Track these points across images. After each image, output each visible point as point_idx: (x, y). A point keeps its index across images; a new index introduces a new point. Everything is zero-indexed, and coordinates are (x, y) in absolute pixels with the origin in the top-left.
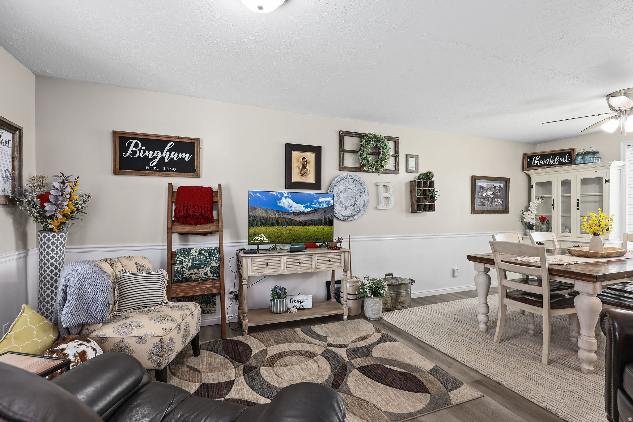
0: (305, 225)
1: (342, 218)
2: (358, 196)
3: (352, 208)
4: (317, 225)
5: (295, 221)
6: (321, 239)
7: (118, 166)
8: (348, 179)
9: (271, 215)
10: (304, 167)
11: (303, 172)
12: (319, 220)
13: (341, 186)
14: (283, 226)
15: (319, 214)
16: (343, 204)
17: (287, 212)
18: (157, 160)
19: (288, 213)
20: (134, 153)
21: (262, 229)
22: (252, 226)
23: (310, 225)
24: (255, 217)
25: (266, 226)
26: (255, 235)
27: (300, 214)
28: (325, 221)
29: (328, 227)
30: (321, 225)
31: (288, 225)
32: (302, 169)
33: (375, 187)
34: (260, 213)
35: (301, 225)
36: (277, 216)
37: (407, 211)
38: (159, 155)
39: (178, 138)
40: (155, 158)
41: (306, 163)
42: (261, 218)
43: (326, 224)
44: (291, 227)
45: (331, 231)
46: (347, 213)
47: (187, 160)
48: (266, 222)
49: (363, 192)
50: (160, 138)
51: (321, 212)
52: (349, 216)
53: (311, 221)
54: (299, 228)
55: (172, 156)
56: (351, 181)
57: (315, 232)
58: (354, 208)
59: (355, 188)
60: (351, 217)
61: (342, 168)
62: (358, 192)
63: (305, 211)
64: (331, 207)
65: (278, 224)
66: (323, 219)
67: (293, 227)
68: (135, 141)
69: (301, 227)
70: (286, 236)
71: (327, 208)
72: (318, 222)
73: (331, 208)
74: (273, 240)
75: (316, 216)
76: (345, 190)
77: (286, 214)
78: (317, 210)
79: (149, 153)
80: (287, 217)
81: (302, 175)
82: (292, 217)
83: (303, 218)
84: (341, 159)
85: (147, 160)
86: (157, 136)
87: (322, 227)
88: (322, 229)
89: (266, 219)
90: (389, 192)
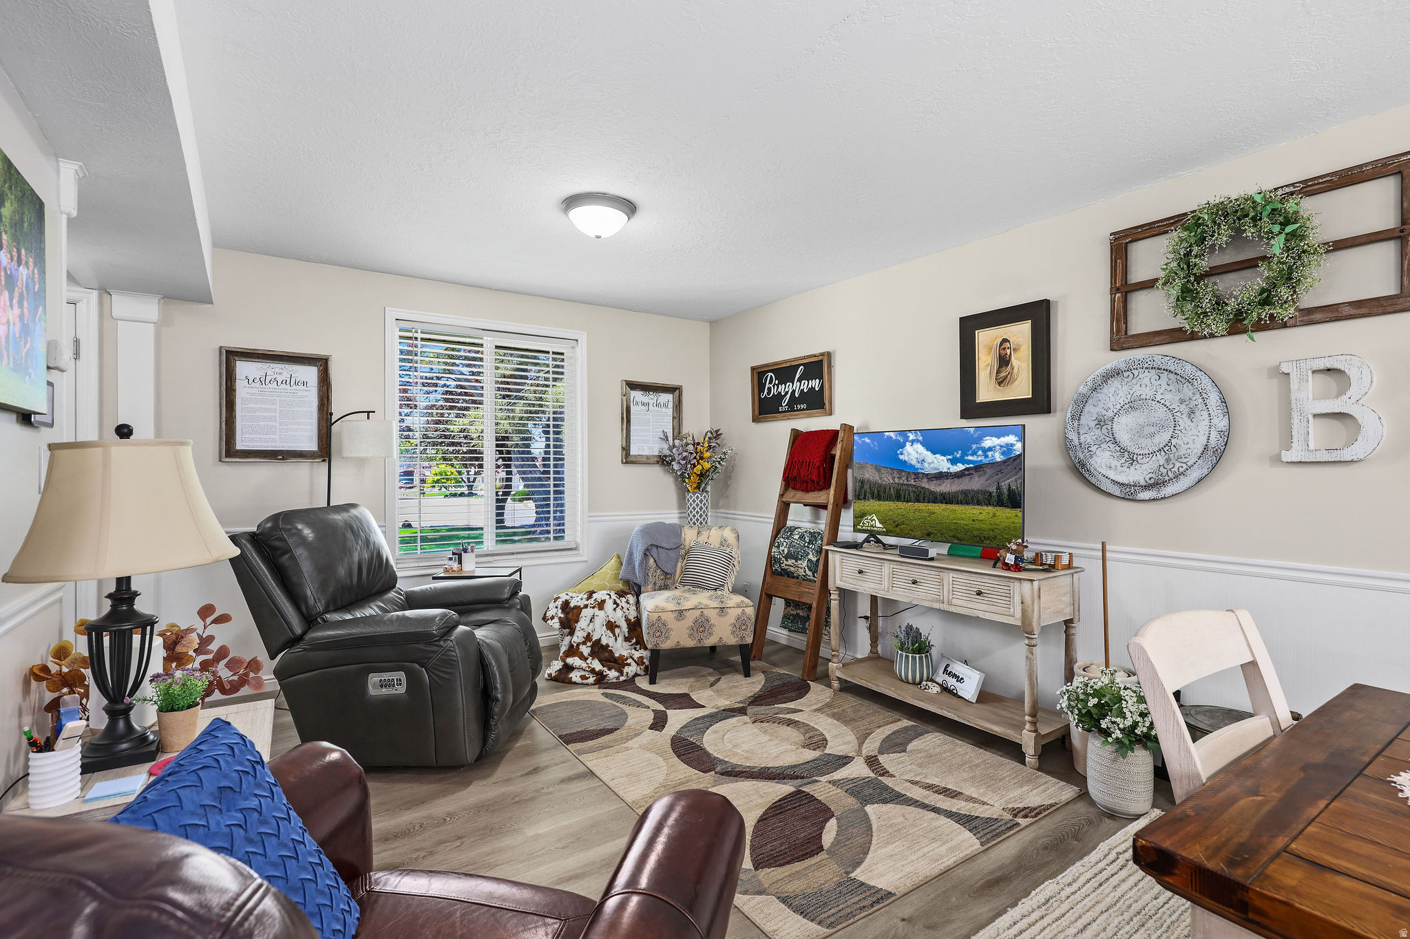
0: (951, 502)
1: (1116, 491)
2: (1184, 422)
3: (1161, 459)
4: (979, 505)
5: (931, 492)
6: (988, 539)
7: (757, 412)
8: (1136, 372)
9: (888, 479)
10: (1004, 361)
11: (1003, 374)
12: (984, 492)
13: (1116, 393)
14: (908, 501)
15: (986, 477)
16: (1123, 450)
17: (915, 474)
18: (788, 396)
19: (918, 475)
20: (769, 393)
21: (872, 504)
22: (859, 499)
23: (961, 503)
24: (862, 482)
25: (879, 500)
26: (865, 514)
27: (941, 476)
28: (998, 496)
29: (1008, 510)
30: (988, 504)
31: (918, 501)
32: (1000, 367)
33: (1275, 382)
34: (873, 475)
35: (942, 503)
36: (897, 480)
38: (789, 387)
39: (804, 358)
40: (787, 393)
41: (1008, 351)
42: (872, 485)
43: (1000, 503)
44: (922, 506)
45: (1014, 523)
46: (1137, 475)
47: (817, 389)
48: (879, 493)
49: (1201, 406)
50: (788, 364)
51: (989, 472)
52: (1142, 483)
53: (965, 493)
54: (938, 508)
55: (802, 388)
56: (1147, 377)
57: (973, 520)
58: (1168, 460)
59: (1168, 396)
60: (1148, 487)
61: (1121, 338)
62: (1183, 407)
63: (952, 471)
64: (1014, 460)
65: (898, 497)
66: (993, 489)
67: (926, 504)
68: (770, 374)
69: (943, 506)
70: (914, 523)
71: (1004, 462)
72: (981, 497)
73: (1015, 463)
74: (890, 528)
75: (975, 484)
76: (1132, 406)
77: (913, 476)
78: (979, 468)
79: (782, 388)
80: (914, 483)
81: (1000, 384)
82: (925, 484)
83: (946, 487)
84: (1120, 316)
85: (780, 397)
86: (786, 361)
87: (990, 510)
88: (994, 515)
89: (880, 486)
90: (1349, 394)
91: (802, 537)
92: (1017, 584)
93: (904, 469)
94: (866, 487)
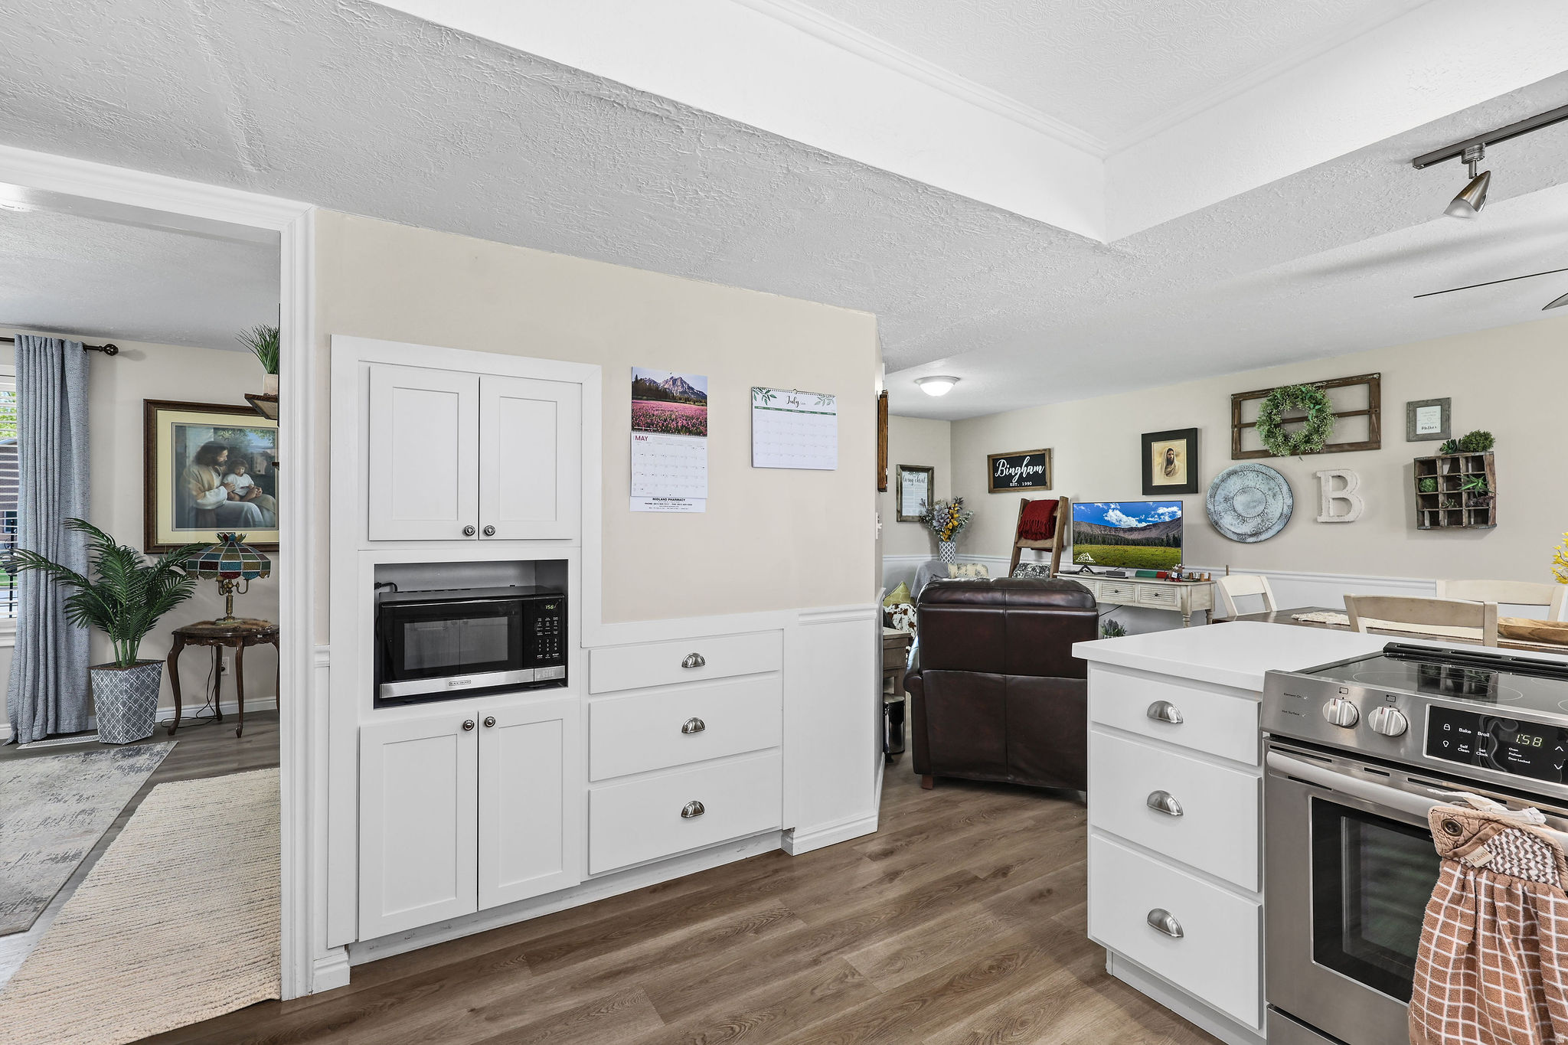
0: (1138, 545)
1: (1235, 538)
2: (1270, 500)
3: (1259, 520)
4: (1155, 546)
5: (1127, 539)
6: (1161, 564)
7: (992, 486)
8: (1245, 473)
9: (1097, 531)
10: (1170, 462)
11: (1169, 469)
12: (1159, 539)
13: (1234, 484)
14: (1111, 544)
15: (1159, 530)
16: (1239, 515)
17: (1115, 528)
18: (1017, 476)
19: (1117, 529)
20: (1002, 473)
21: (1086, 546)
22: (1075, 543)
23: (1144, 545)
24: (1079, 533)
25: (1091, 544)
26: (1080, 553)
27: (1132, 530)
28: (1167, 540)
29: (1173, 548)
30: (1161, 545)
31: (1117, 544)
32: (1167, 465)
33: (1315, 481)
34: (1085, 528)
35: (1133, 545)
36: (1103, 532)
37: (1409, 527)
38: (1018, 470)
39: (1031, 451)
40: (1016, 474)
41: (1172, 456)
42: (1086, 535)
43: (1168, 545)
44: (1119, 547)
45: (1176, 555)
46: (1246, 529)
47: (1040, 472)
48: (1091, 540)
49: (1279, 492)
50: (1018, 455)
51: (1162, 527)
52: (1249, 533)
53: (1147, 539)
54: (1130, 548)
55: (1028, 471)
56: (1251, 475)
57: (1152, 555)
58: (1263, 521)
59: (1262, 486)
60: (1252, 535)
61: (1238, 453)
62: (1270, 492)
63: (1139, 526)
64: (1177, 520)
65: (1104, 543)
66: (1164, 537)
67: (1123, 546)
68: (1003, 461)
69: (1134, 547)
70: (1115, 558)
71: (1171, 521)
72: (1157, 541)
73: (1177, 522)
74: (1099, 560)
75: (1153, 534)
76: (1244, 490)
77: (1114, 530)
78: (1155, 525)
79: (1012, 471)
80: (1115, 534)
81: (1167, 475)
82: (1121, 534)
83: (1135, 536)
84: (1237, 440)
85: (1010, 477)
86: (1016, 453)
87: (1162, 548)
88: (1165, 552)
89: (1092, 535)
90: (1347, 489)
91: (1034, 569)
92: (1178, 588)
93: (1109, 526)
94: (1082, 536)
